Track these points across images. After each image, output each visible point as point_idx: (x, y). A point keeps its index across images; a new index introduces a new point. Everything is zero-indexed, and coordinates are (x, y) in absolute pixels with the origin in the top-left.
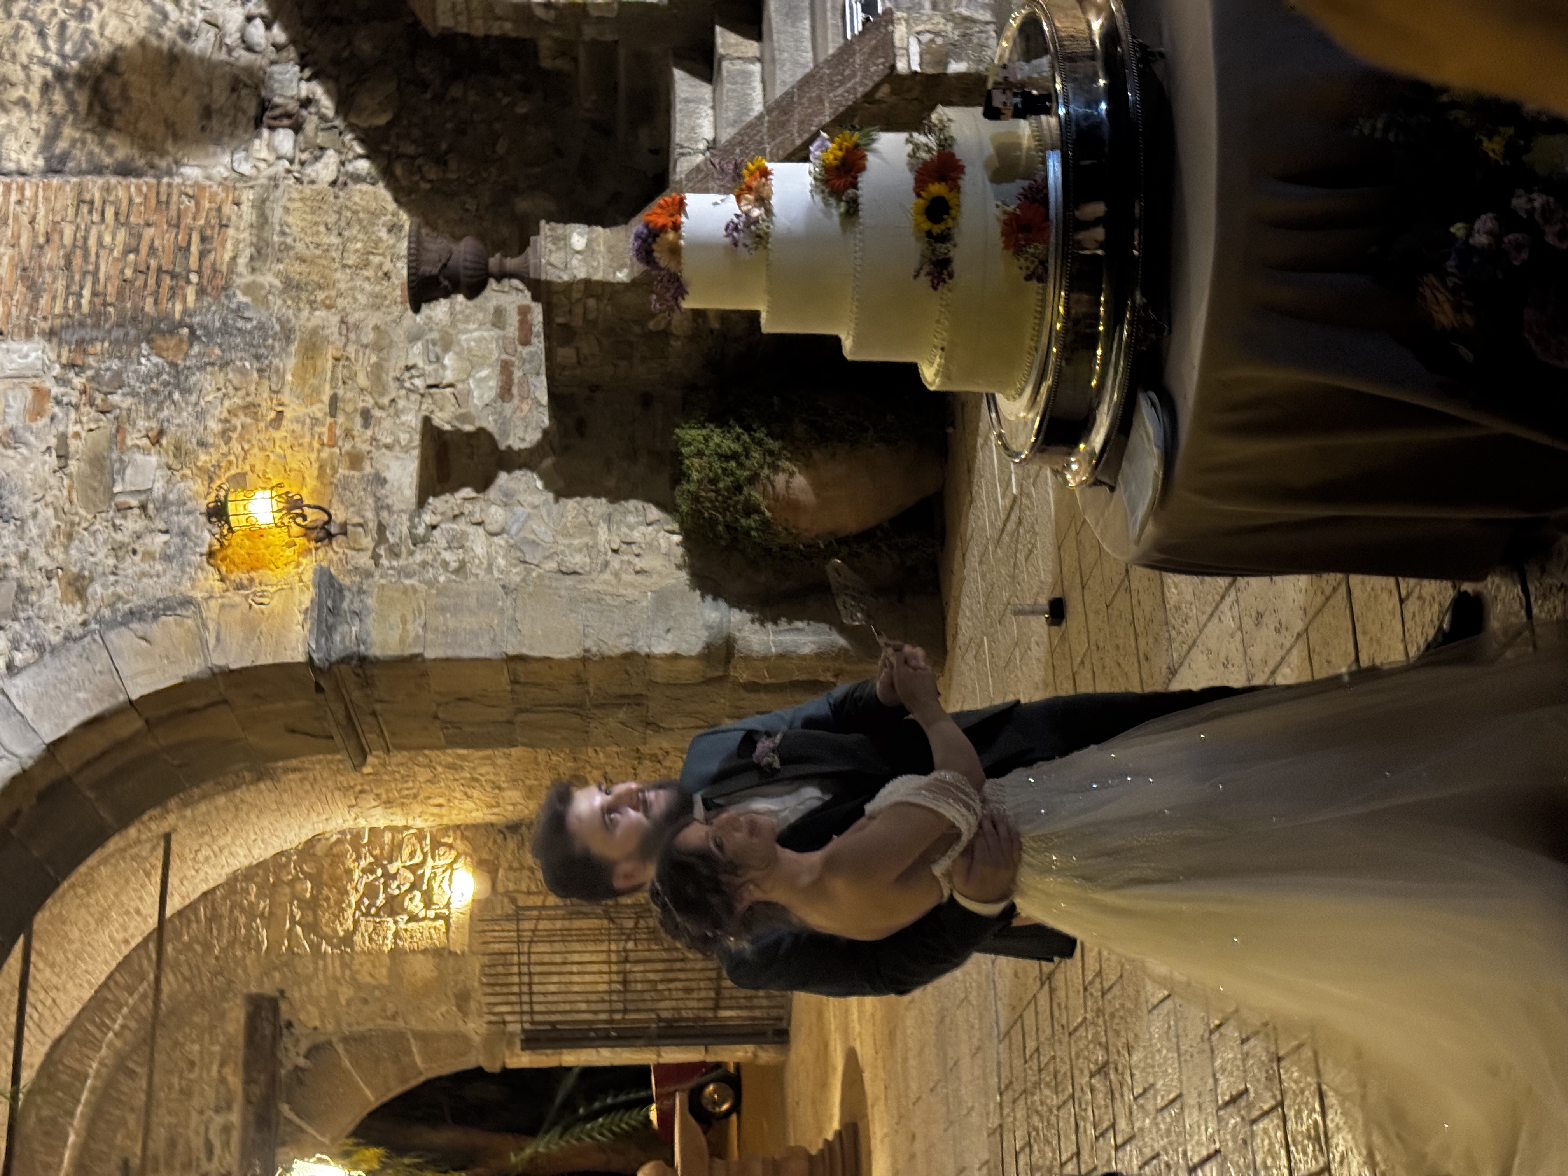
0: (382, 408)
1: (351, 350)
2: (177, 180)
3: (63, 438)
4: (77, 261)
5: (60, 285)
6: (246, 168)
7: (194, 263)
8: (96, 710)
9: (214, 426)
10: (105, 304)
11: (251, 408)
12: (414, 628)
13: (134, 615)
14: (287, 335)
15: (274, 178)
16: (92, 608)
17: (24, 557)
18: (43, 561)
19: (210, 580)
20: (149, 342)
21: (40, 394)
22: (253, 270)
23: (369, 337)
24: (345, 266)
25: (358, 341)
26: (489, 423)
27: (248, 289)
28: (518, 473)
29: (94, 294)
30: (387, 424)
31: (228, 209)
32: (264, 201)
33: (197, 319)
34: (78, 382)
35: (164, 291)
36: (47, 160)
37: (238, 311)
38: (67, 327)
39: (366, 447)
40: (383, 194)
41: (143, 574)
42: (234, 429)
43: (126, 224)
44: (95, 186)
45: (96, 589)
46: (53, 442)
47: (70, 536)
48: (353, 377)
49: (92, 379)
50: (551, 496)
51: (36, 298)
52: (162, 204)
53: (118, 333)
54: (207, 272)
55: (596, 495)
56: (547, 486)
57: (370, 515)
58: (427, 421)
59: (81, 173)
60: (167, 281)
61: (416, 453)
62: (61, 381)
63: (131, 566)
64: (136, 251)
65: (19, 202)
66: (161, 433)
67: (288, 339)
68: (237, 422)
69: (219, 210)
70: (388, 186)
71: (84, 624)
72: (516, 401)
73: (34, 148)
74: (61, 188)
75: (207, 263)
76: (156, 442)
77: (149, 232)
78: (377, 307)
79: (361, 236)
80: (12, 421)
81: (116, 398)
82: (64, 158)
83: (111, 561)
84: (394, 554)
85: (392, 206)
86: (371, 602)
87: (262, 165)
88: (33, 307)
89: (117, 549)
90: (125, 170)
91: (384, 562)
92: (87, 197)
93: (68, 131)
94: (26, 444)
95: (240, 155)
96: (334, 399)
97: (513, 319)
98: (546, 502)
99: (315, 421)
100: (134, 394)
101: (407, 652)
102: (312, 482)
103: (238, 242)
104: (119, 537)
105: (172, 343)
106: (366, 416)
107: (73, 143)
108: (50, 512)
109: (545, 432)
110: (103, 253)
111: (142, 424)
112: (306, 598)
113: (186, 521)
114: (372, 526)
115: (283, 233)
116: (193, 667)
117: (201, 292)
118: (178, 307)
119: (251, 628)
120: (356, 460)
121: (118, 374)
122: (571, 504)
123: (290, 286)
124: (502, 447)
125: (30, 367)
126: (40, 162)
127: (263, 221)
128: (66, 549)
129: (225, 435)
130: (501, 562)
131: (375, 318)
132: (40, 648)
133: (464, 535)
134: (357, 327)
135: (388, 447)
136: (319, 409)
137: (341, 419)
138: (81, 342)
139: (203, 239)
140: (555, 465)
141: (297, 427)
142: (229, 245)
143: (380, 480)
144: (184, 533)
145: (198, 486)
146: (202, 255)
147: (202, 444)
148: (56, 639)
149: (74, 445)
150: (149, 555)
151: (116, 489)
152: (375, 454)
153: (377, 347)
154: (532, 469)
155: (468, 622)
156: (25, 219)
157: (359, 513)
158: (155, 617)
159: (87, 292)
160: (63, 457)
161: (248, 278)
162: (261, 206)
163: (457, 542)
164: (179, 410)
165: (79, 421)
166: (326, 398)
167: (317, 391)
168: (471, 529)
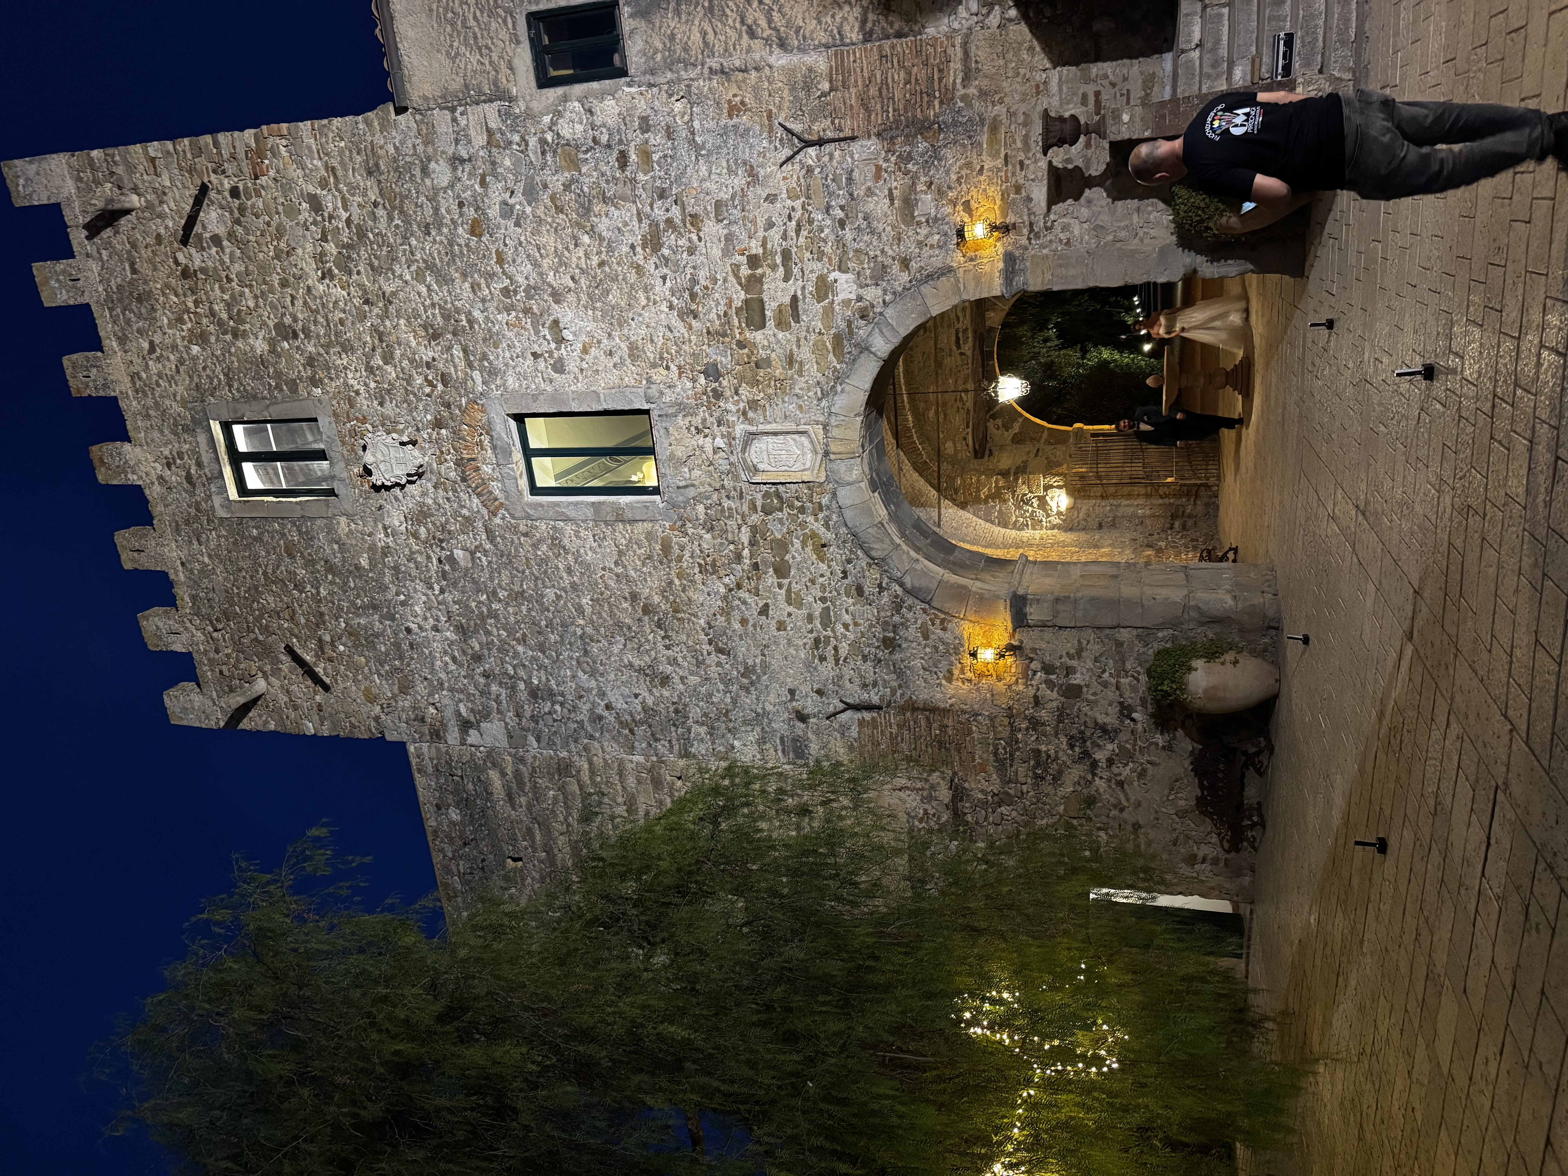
0: (1029, 159)
1: (1013, 127)
2: (925, 36)
3: (890, 190)
4: (884, 92)
5: (879, 106)
6: (956, 25)
7: (936, 88)
8: (920, 321)
9: (954, 177)
10: (899, 116)
11: (969, 165)
12: (1048, 276)
13: (930, 277)
14: (982, 120)
15: (970, 29)
16: (912, 274)
17: (883, 251)
18: (890, 253)
19: (958, 257)
20: (921, 134)
21: (879, 168)
22: (964, 87)
23: (1021, 119)
24: (1007, 77)
25: (1016, 122)
26: (1080, 163)
27: (964, 98)
28: (1094, 189)
29: (894, 111)
30: (1032, 168)
31: (950, 51)
32: (966, 43)
33: (941, 119)
34: (893, 159)
35: (925, 104)
36: (864, 35)
37: (958, 112)
38: (884, 130)
39: (1021, 181)
40: (1024, 28)
41: (931, 257)
42: (962, 177)
43: (904, 67)
44: (887, 44)
45: (913, 264)
46: (887, 193)
47: (899, 240)
48: (1014, 142)
49: (898, 157)
50: (1110, 200)
51: (869, 116)
52: (919, 53)
53: (907, 131)
54: (943, 90)
55: (1133, 198)
56: (1108, 196)
57: (1026, 218)
58: (1050, 162)
59: (880, 40)
60: (926, 99)
61: (1045, 182)
62: (886, 160)
63: (926, 252)
64: (909, 82)
65: (854, 61)
66: (931, 183)
67: (983, 125)
68: (963, 173)
69: (945, 51)
70: (1026, 23)
71: (910, 281)
72: (1093, 148)
73: (856, 29)
74: (872, 49)
75: (942, 85)
76: (929, 187)
77: (915, 69)
78: (1023, 100)
79: (1014, 59)
80: (869, 184)
81: (910, 166)
82: (871, 32)
83: (917, 250)
84: (1037, 236)
85: (1029, 36)
86: (1028, 264)
87: (964, 22)
88: (869, 121)
89: (920, 244)
90: (899, 35)
91: (1033, 242)
92: (884, 53)
93: (871, 17)
94: (876, 195)
95: (953, 17)
96: (1006, 156)
97: (1092, 100)
98: (1108, 204)
99: (999, 170)
100: (917, 163)
101: (1045, 288)
102: (998, 202)
103: (956, 70)
104: (919, 238)
105: (931, 133)
106: (1021, 163)
107: (874, 22)
108: (890, 228)
109: (1108, 164)
110: (895, 86)
111: (923, 179)
112: (1001, 265)
113: (946, 227)
114: (1027, 223)
115: (976, 62)
116: (955, 301)
117: (941, 103)
118: (932, 113)
119: (977, 279)
120: (1018, 189)
121: (909, 153)
122: (1119, 204)
123: (983, 94)
124: (1087, 175)
125: (872, 153)
126: (861, 37)
127: (966, 53)
128: (899, 245)
129: (959, 180)
130: (1087, 237)
131: (1023, 108)
132: (894, 293)
133: (1069, 224)
134: (1014, 113)
135: (1033, 180)
136: (999, 162)
137: (1010, 167)
138: (892, 138)
139: (940, 71)
140: (1112, 183)
141: (990, 174)
142: (952, 74)
143: (1029, 199)
144: (946, 235)
145: (949, 209)
146: (940, 80)
147: (949, 188)
148: (900, 289)
149: (896, 193)
150: (932, 246)
151: (916, 214)
152: (1027, 184)
153: (1025, 124)
154: (1101, 187)
155: (1072, 272)
156: (858, 70)
157: (1021, 217)
158: (938, 278)
159: (891, 109)
160: (892, 200)
161: (962, 92)
162: (965, 45)
163: (1065, 228)
164: (938, 171)
165: (896, 180)
166: (1002, 156)
167: (998, 152)
168: (1072, 221)
